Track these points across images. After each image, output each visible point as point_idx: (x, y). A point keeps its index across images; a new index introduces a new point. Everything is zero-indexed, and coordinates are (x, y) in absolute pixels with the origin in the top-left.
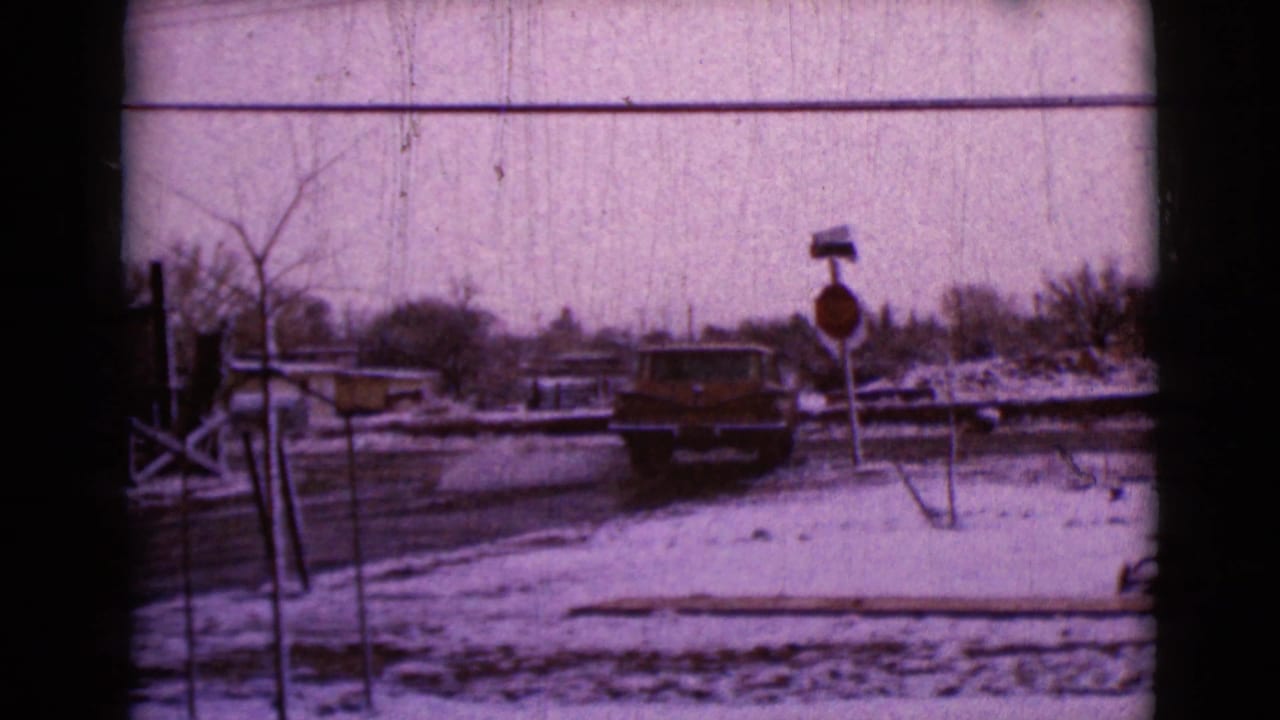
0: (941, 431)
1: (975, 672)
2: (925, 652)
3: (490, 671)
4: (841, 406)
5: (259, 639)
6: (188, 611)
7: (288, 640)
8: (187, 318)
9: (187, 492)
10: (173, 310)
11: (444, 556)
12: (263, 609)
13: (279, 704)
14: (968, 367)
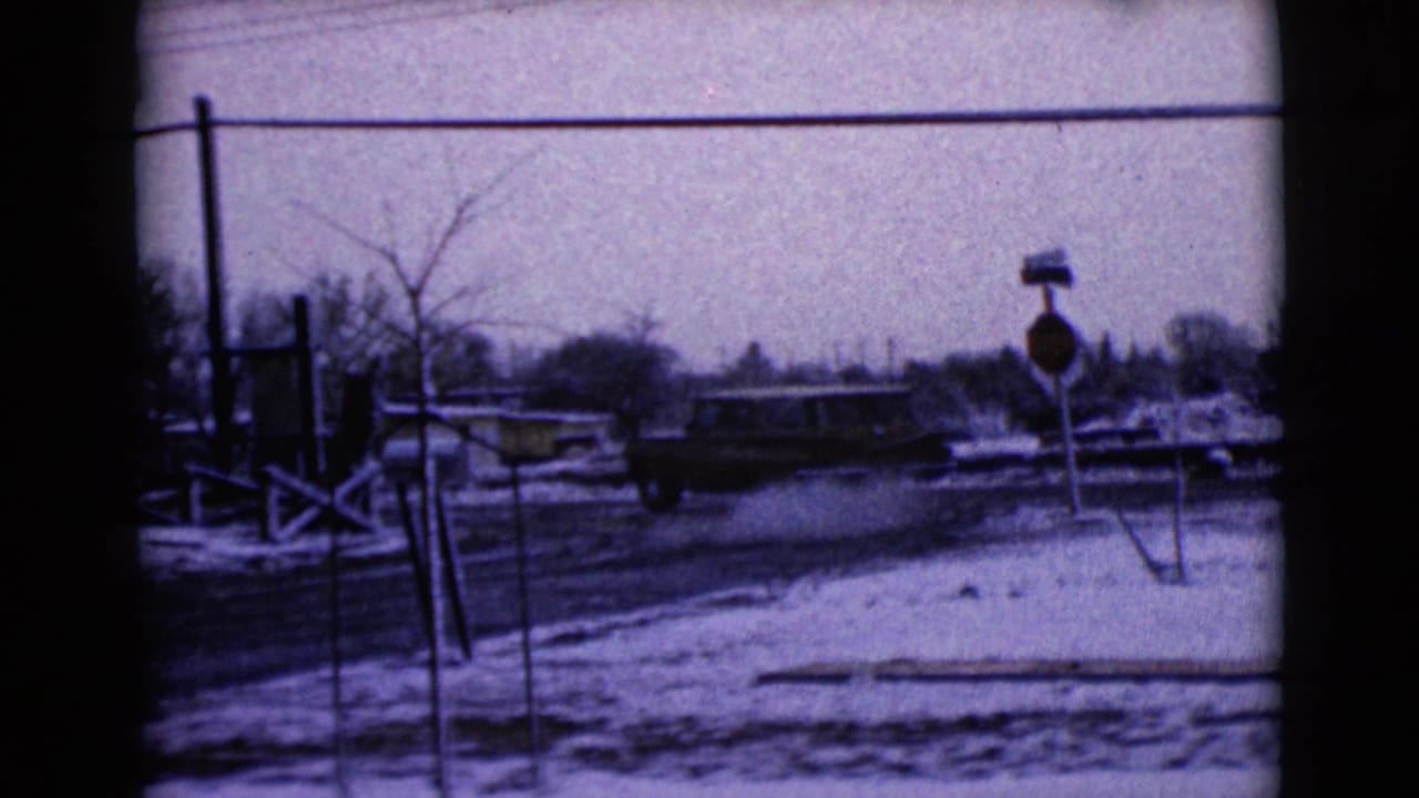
0: (1166, 475)
1: (1205, 742)
2: (1148, 720)
3: (671, 744)
4: (1057, 448)
5: (415, 712)
6: (336, 680)
7: (447, 713)
8: (335, 360)
9: (336, 549)
10: (319, 348)
11: (619, 618)
12: (419, 678)
13: (439, 781)
14: (1198, 405)
